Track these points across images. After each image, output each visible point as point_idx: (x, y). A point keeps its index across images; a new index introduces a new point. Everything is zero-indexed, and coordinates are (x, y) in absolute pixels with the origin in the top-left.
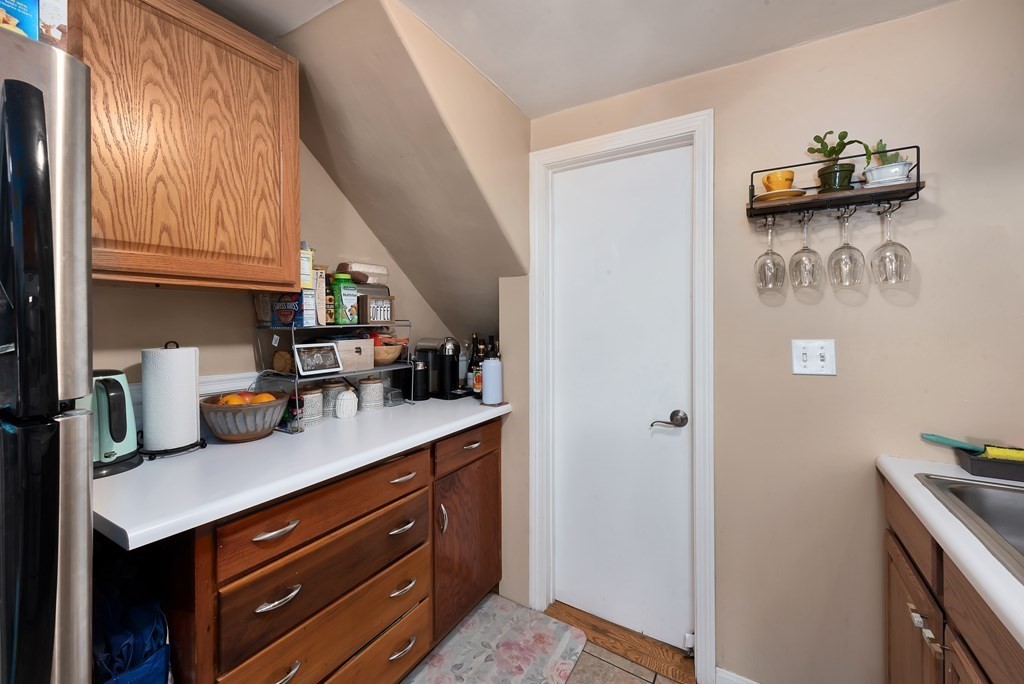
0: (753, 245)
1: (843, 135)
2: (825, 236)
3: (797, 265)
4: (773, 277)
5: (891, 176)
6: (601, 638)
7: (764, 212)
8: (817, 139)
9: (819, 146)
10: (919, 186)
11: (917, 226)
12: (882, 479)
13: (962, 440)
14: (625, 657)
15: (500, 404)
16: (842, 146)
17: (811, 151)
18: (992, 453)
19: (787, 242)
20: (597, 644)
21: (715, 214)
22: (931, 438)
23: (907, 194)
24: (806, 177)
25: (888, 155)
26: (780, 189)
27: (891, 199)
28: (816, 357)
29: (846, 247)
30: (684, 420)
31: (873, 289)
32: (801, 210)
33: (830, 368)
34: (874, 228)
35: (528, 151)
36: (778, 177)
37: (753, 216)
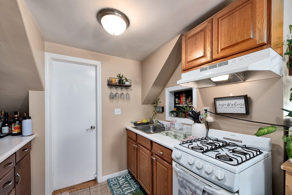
0: (109, 91)
1: (123, 75)
2: (119, 91)
3: (116, 95)
4: (112, 97)
5: (127, 83)
7: (110, 84)
8: (119, 74)
9: (119, 76)
10: (131, 86)
11: (130, 91)
12: (127, 129)
13: (134, 122)
14: (81, 189)
15: (32, 135)
16: (122, 77)
17: (118, 76)
18: (138, 123)
19: (114, 91)
20: (73, 191)
21: (102, 84)
22: (132, 122)
23: (130, 86)
24: (117, 81)
25: (127, 80)
26: (114, 82)
27: (128, 87)
28: (118, 111)
29: (122, 93)
30: (94, 127)
31: (125, 100)
32: (116, 86)
33: (120, 113)
34: (125, 91)
35: (44, 51)
36: (114, 80)
37: (108, 85)
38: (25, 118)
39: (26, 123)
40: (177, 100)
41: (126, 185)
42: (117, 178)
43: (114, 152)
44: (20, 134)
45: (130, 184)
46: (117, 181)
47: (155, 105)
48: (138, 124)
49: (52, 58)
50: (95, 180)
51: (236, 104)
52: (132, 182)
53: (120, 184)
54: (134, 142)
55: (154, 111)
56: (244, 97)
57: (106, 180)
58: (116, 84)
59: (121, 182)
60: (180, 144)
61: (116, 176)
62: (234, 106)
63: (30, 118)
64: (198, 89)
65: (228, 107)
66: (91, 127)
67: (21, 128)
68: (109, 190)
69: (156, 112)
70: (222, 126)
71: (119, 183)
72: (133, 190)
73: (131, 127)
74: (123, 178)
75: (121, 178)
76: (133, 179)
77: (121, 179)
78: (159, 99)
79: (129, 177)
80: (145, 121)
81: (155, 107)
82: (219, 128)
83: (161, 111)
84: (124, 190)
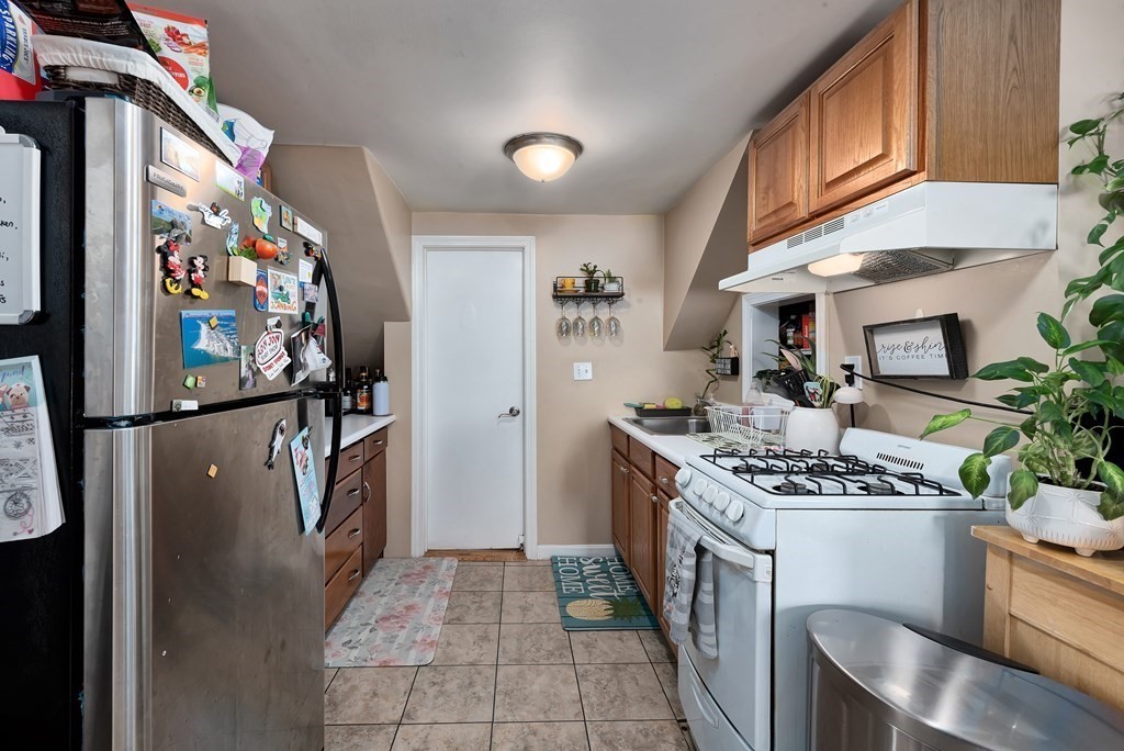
0: (555, 313)
1: (595, 267)
2: (587, 312)
3: (576, 324)
4: (565, 329)
5: (612, 288)
6: (466, 558)
7: (561, 296)
8: (584, 265)
9: (584, 268)
10: (623, 294)
11: (623, 310)
12: (610, 424)
13: (637, 404)
14: (484, 561)
15: (389, 415)
16: (594, 271)
17: (582, 271)
18: (647, 407)
19: (571, 312)
20: (465, 560)
21: (537, 294)
22: (628, 405)
23: (618, 297)
24: (580, 283)
25: (612, 279)
26: (569, 287)
27: (613, 298)
28: (584, 371)
29: (596, 318)
30: (518, 412)
31: (607, 338)
32: (577, 298)
33: (589, 376)
34: (607, 310)
35: (411, 234)
36: (569, 281)
37: (555, 297)
38: (378, 380)
39: (381, 389)
40: (790, 332)
41: (601, 580)
42: (578, 558)
43: (571, 484)
44: (370, 411)
45: (612, 580)
46: (576, 564)
47: (715, 351)
48: (648, 410)
49: (425, 247)
50: (520, 551)
51: (927, 345)
52: (620, 578)
53: (584, 574)
54: (624, 461)
55: (707, 371)
56: (939, 323)
57: (548, 557)
58: (577, 291)
59: (587, 570)
60: (702, 457)
61: (578, 555)
62: (921, 351)
63: (385, 379)
64: (831, 296)
65: (906, 354)
66: (511, 410)
67: (370, 399)
68: (552, 579)
69: (717, 376)
70: (895, 420)
71: (581, 572)
72: (615, 594)
73: (622, 418)
74: (596, 562)
75: (591, 561)
76: (625, 571)
77: (591, 564)
78: (725, 333)
79: (614, 566)
80: (674, 404)
81: (714, 359)
82: (886, 428)
83: (729, 372)
84: (589, 588)
